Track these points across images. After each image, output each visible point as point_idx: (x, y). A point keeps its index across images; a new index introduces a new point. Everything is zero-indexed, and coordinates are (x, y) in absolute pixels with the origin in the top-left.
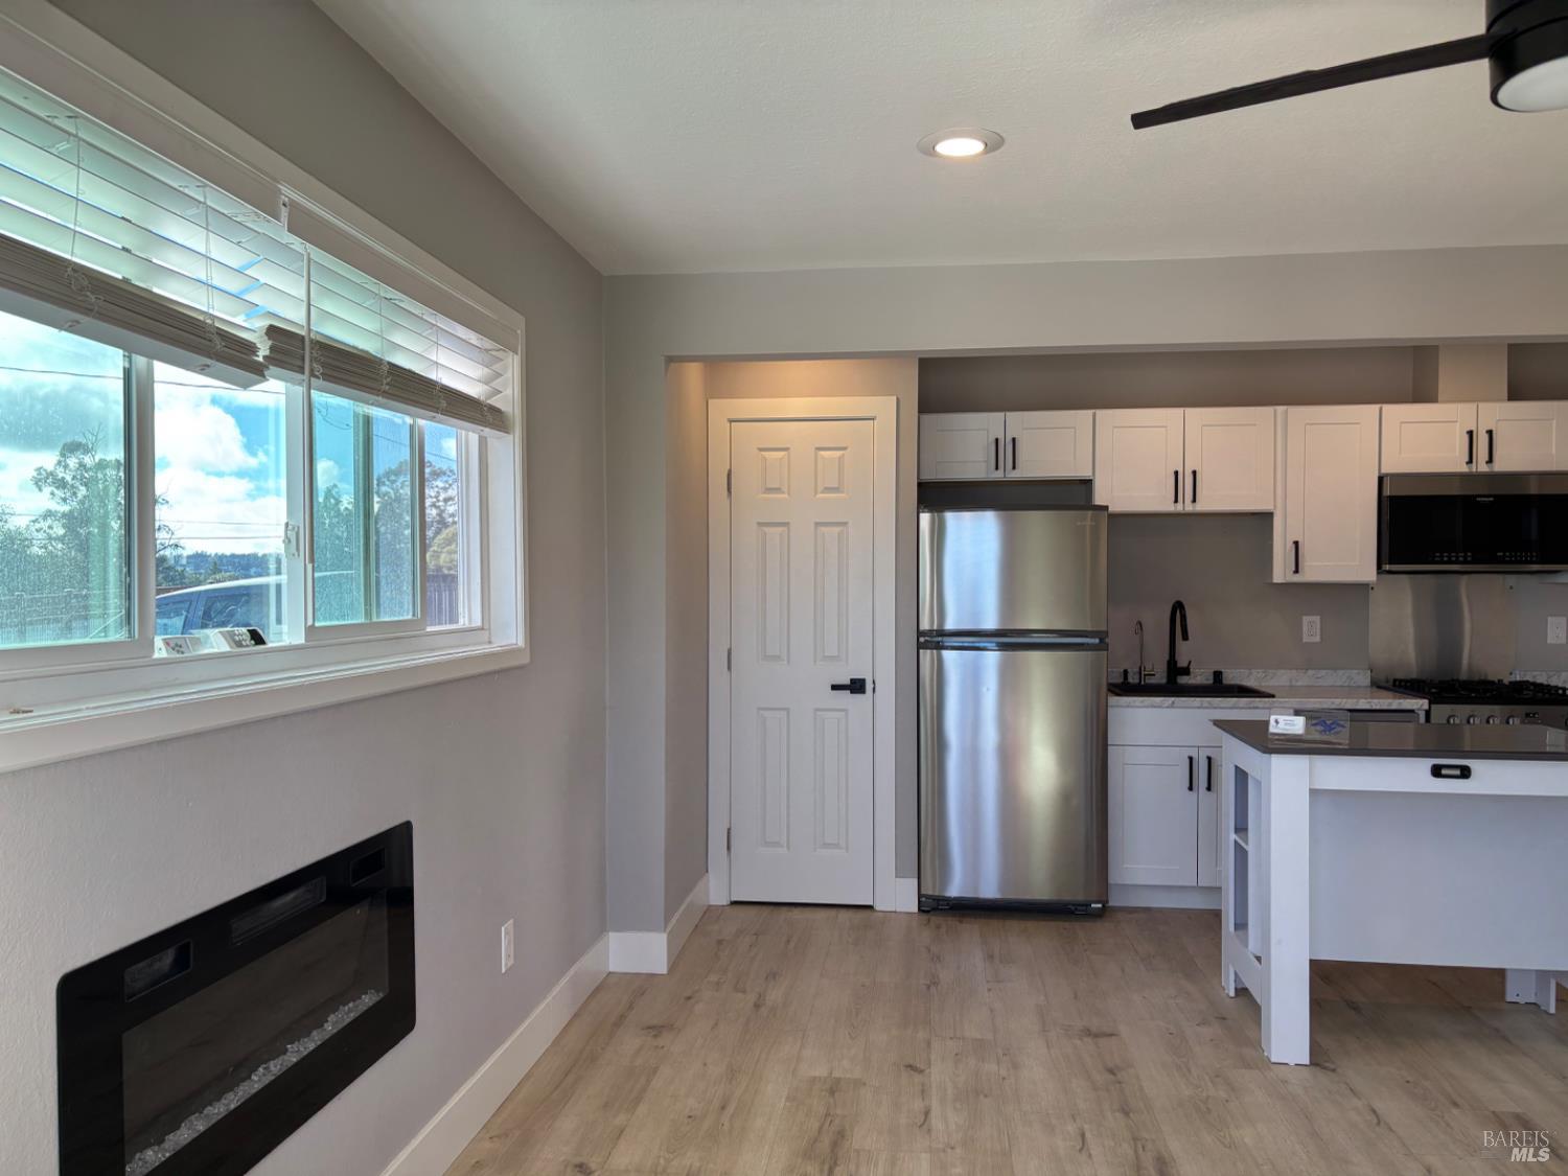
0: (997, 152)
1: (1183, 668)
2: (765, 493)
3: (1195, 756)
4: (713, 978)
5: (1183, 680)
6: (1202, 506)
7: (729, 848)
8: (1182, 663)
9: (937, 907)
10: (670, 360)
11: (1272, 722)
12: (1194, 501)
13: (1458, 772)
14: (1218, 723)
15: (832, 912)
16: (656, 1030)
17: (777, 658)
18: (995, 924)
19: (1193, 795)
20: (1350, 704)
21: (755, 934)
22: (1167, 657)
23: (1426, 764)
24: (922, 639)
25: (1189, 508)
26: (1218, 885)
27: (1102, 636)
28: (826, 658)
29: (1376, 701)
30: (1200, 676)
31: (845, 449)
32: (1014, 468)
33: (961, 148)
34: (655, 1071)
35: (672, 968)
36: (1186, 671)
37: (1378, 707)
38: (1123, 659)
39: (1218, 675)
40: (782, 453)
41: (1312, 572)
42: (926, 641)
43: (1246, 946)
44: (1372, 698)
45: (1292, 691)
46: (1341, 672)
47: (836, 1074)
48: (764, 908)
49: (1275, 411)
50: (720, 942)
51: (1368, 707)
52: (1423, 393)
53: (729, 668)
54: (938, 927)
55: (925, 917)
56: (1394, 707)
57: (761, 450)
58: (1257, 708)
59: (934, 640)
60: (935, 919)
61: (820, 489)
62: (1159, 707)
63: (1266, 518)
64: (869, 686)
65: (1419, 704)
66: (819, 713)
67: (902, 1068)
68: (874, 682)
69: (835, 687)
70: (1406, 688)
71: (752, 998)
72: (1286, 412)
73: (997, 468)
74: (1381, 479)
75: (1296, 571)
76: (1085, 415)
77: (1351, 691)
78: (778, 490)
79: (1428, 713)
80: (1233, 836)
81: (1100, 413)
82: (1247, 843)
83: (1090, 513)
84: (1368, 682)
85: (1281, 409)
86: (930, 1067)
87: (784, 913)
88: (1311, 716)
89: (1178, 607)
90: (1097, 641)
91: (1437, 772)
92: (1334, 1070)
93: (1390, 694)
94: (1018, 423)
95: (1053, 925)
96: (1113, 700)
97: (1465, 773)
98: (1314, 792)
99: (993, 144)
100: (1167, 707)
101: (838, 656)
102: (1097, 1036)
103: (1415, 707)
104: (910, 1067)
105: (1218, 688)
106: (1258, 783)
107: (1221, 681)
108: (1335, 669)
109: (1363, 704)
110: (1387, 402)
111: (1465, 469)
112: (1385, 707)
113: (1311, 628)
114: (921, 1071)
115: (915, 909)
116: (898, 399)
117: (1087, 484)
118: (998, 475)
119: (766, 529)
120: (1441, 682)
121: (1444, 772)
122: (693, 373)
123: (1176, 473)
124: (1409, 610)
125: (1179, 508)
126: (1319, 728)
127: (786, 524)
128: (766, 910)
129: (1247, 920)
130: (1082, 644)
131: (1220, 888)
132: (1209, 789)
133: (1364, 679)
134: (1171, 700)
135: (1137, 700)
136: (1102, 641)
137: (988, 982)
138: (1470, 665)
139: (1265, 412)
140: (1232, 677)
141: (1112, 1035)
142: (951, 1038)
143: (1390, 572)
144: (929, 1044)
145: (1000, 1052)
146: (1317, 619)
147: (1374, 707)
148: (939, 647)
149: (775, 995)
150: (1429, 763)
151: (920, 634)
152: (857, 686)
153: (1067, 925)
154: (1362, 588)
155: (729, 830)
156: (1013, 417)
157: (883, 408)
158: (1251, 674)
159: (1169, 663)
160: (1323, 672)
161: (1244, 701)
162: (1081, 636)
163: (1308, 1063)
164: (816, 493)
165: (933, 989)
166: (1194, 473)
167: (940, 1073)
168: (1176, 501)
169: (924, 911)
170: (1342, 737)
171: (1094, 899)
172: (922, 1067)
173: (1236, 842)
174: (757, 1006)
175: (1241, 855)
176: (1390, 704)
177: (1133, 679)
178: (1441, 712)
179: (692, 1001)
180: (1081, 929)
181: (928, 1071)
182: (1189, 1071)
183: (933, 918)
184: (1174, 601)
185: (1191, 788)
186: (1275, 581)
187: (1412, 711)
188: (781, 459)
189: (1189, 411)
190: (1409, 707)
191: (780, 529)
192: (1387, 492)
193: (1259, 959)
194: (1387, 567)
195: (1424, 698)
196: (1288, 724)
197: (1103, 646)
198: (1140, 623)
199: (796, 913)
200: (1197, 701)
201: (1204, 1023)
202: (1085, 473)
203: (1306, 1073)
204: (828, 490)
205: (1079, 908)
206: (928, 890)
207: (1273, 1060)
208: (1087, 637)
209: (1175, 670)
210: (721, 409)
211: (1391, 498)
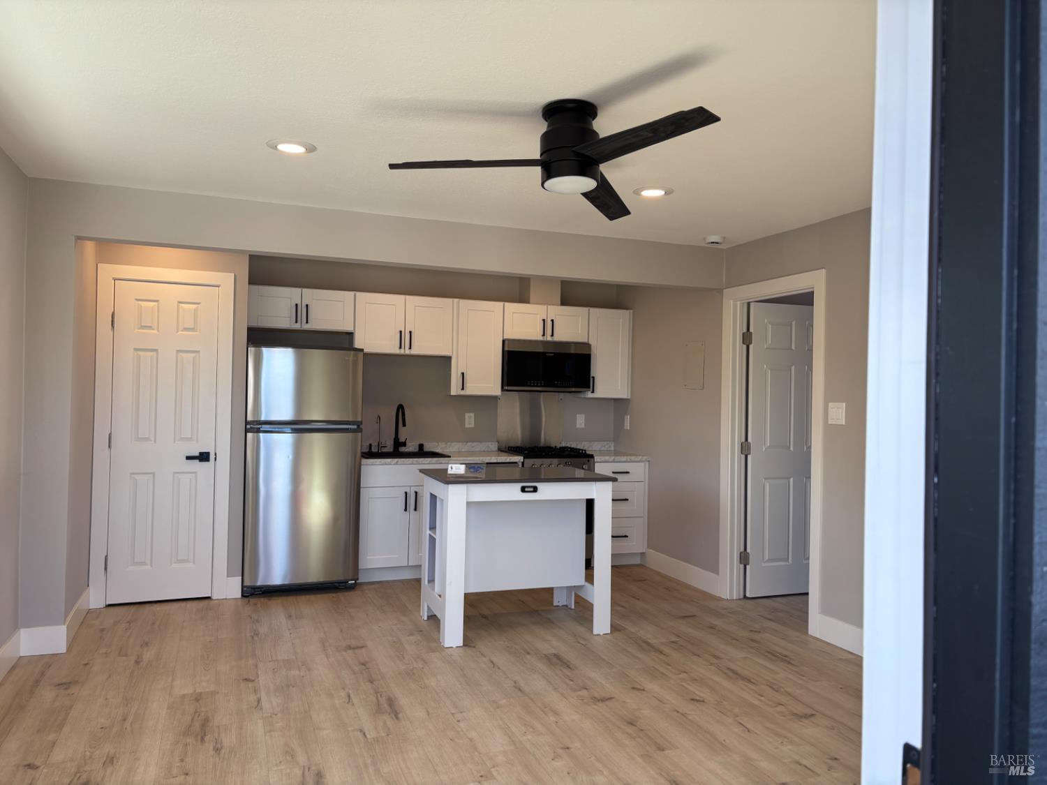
0: (312, 154)
1: (402, 442)
2: (139, 329)
3: (408, 491)
4: (103, 650)
5: (402, 449)
6: (414, 351)
7: (106, 569)
8: (402, 439)
9: (256, 593)
10: (79, 238)
11: (450, 469)
12: (410, 348)
13: (532, 489)
14: (422, 471)
15: (183, 604)
16: (66, 685)
17: (147, 439)
18: (291, 599)
19: (407, 513)
20: (488, 460)
21: (128, 622)
22: (393, 436)
23: (518, 486)
24: (248, 427)
25: (408, 352)
26: (419, 564)
27: (359, 424)
28: (182, 439)
29: (500, 458)
30: (411, 447)
31: (199, 304)
32: (307, 322)
33: (292, 149)
34: (71, 707)
35: (69, 649)
36: (404, 444)
37: (500, 461)
38: (369, 438)
39: (421, 446)
40: (155, 303)
41: (470, 391)
42: (251, 428)
43: (433, 589)
44: (498, 456)
45: (460, 454)
46: (483, 443)
47: (198, 690)
48: (132, 606)
49: (453, 301)
50: (102, 630)
51: (495, 461)
52: (523, 299)
53: (109, 447)
54: (255, 604)
55: (246, 600)
56: (508, 461)
57: (137, 300)
58: (441, 463)
59: (255, 426)
60: (253, 600)
61: (181, 328)
62: (390, 464)
63: (448, 359)
64: (212, 457)
65: (519, 459)
66: (176, 475)
67: (241, 681)
68: (215, 454)
69: (188, 458)
70: (514, 451)
71: (133, 658)
72: (459, 302)
73: (296, 322)
74: (504, 341)
75: (463, 389)
76: (349, 295)
77: (488, 453)
78: (150, 327)
79: (523, 463)
80: (428, 532)
81: (359, 294)
82: (435, 534)
83: (352, 352)
84: (496, 449)
85: (456, 300)
86: (258, 677)
87: (148, 607)
88: (469, 466)
89: (401, 407)
90: (355, 427)
91: (523, 490)
92: (474, 647)
93: (506, 454)
94: (311, 296)
95: (325, 596)
96: (364, 461)
97: (535, 490)
98: (468, 504)
99: (311, 149)
100: (394, 464)
101: (191, 438)
102: (354, 648)
103: (517, 461)
104: (246, 680)
105: (421, 453)
106: (442, 500)
107: (423, 450)
108: (481, 442)
109: (494, 460)
110: (508, 301)
111: (540, 338)
112: (503, 461)
113: (470, 420)
114: (253, 681)
115: (239, 595)
116: (235, 276)
117: (350, 335)
118: (297, 326)
119: (141, 353)
120: (529, 448)
121: (526, 489)
122: (90, 247)
123: (401, 332)
124: (518, 410)
125: (402, 352)
126: (472, 470)
127: (156, 350)
128: (133, 608)
129: (434, 578)
130: (348, 429)
131: (421, 566)
132: (415, 510)
133: (494, 446)
134: (396, 460)
135: (378, 461)
136: (358, 427)
137: (289, 630)
138: (545, 440)
139: (448, 302)
140: (428, 448)
141: (363, 647)
142: (270, 661)
143: (507, 390)
144: (256, 666)
145: (300, 663)
146: (472, 415)
147: (499, 461)
148: (258, 431)
149: (148, 655)
150: (519, 486)
151: (247, 423)
152: (204, 457)
153: (334, 595)
154: (495, 398)
155: (106, 557)
156: (308, 292)
157: (226, 280)
158: (439, 445)
159: (394, 439)
160: (475, 444)
161: (435, 460)
162: (347, 424)
163: (462, 645)
164: (178, 331)
165: (256, 638)
166: (410, 332)
167: (264, 679)
168: (400, 348)
169: (245, 596)
170: (482, 475)
171: (350, 578)
172: (253, 679)
173: (430, 535)
174: (137, 662)
175: (432, 541)
176: (506, 459)
177: (374, 450)
178: (529, 462)
179: (88, 666)
180: (342, 596)
181: (257, 681)
182: (404, 658)
183: (251, 600)
184: (398, 404)
185: (406, 510)
186: (452, 394)
187: (516, 463)
188: (152, 307)
189: (408, 297)
190: (515, 461)
191: (151, 353)
192: (506, 349)
193: (440, 596)
194: (506, 388)
195: (521, 456)
196: (457, 469)
197: (359, 430)
198: (379, 417)
199: (157, 607)
200: (410, 460)
201: (411, 634)
202: (349, 328)
203: (461, 650)
204: (186, 329)
205: (341, 584)
206: (247, 583)
207: (446, 646)
208: (350, 424)
209: (398, 444)
210: (108, 271)
211: (509, 352)
